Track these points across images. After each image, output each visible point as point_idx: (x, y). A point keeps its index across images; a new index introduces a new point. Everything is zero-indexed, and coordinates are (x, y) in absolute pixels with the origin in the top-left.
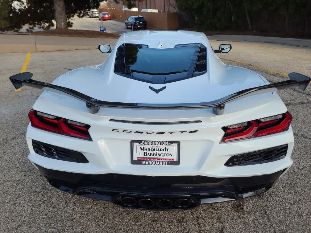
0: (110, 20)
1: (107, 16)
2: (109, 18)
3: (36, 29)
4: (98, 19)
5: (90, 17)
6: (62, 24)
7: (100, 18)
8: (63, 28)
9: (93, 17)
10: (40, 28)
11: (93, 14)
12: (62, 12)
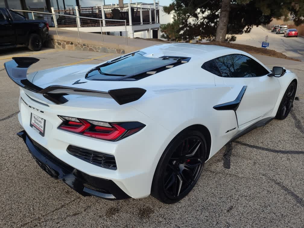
0: (296, 37)
1: (293, 33)
2: (296, 35)
3: (204, 41)
4: (283, 35)
5: (277, 34)
6: (220, 38)
7: (285, 34)
8: (220, 41)
9: (279, 33)
10: (208, 40)
11: (281, 30)
12: (224, 27)
